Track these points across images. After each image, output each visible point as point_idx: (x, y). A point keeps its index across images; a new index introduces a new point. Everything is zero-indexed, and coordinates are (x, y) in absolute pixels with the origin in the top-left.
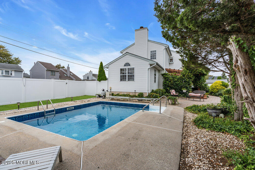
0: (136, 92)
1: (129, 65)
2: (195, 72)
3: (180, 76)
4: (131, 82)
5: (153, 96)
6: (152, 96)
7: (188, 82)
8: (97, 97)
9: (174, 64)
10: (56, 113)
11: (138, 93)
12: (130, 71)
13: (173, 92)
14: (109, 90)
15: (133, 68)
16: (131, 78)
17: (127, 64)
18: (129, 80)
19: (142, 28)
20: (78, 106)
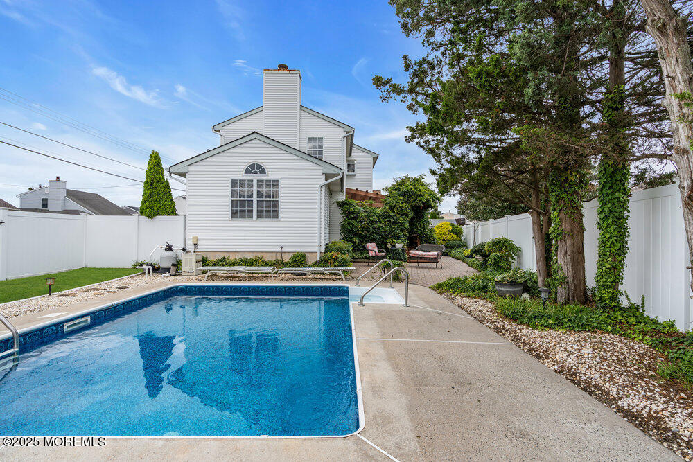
0: (283, 251)
1: (263, 171)
2: (414, 201)
3: (380, 209)
4: (266, 222)
5: (335, 260)
6: (332, 261)
7: (402, 224)
8: (149, 273)
9: (357, 177)
10: (23, 350)
11: (292, 254)
12: (264, 189)
13: (372, 248)
14: (190, 248)
15: (274, 181)
16: (270, 210)
17: (255, 168)
18: (259, 216)
19: (283, 67)
20: (105, 310)
